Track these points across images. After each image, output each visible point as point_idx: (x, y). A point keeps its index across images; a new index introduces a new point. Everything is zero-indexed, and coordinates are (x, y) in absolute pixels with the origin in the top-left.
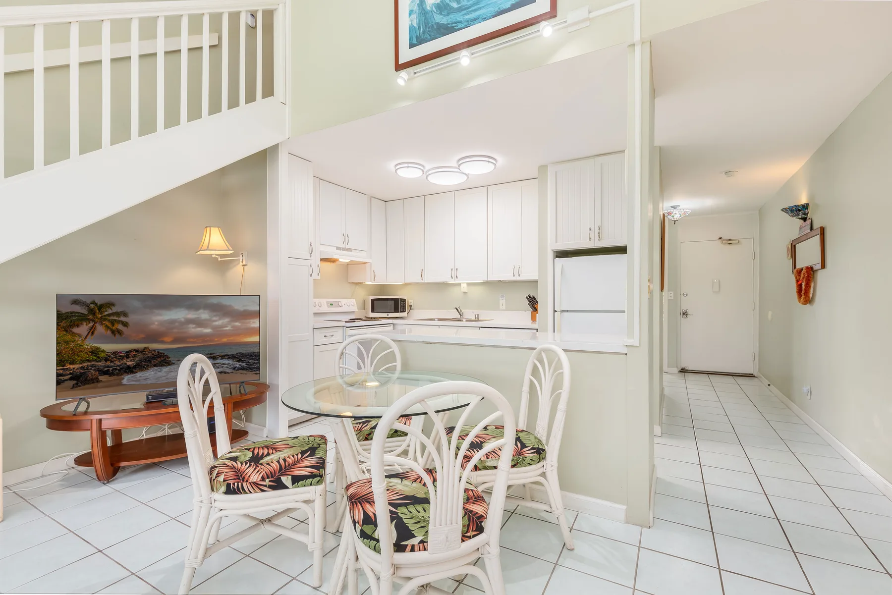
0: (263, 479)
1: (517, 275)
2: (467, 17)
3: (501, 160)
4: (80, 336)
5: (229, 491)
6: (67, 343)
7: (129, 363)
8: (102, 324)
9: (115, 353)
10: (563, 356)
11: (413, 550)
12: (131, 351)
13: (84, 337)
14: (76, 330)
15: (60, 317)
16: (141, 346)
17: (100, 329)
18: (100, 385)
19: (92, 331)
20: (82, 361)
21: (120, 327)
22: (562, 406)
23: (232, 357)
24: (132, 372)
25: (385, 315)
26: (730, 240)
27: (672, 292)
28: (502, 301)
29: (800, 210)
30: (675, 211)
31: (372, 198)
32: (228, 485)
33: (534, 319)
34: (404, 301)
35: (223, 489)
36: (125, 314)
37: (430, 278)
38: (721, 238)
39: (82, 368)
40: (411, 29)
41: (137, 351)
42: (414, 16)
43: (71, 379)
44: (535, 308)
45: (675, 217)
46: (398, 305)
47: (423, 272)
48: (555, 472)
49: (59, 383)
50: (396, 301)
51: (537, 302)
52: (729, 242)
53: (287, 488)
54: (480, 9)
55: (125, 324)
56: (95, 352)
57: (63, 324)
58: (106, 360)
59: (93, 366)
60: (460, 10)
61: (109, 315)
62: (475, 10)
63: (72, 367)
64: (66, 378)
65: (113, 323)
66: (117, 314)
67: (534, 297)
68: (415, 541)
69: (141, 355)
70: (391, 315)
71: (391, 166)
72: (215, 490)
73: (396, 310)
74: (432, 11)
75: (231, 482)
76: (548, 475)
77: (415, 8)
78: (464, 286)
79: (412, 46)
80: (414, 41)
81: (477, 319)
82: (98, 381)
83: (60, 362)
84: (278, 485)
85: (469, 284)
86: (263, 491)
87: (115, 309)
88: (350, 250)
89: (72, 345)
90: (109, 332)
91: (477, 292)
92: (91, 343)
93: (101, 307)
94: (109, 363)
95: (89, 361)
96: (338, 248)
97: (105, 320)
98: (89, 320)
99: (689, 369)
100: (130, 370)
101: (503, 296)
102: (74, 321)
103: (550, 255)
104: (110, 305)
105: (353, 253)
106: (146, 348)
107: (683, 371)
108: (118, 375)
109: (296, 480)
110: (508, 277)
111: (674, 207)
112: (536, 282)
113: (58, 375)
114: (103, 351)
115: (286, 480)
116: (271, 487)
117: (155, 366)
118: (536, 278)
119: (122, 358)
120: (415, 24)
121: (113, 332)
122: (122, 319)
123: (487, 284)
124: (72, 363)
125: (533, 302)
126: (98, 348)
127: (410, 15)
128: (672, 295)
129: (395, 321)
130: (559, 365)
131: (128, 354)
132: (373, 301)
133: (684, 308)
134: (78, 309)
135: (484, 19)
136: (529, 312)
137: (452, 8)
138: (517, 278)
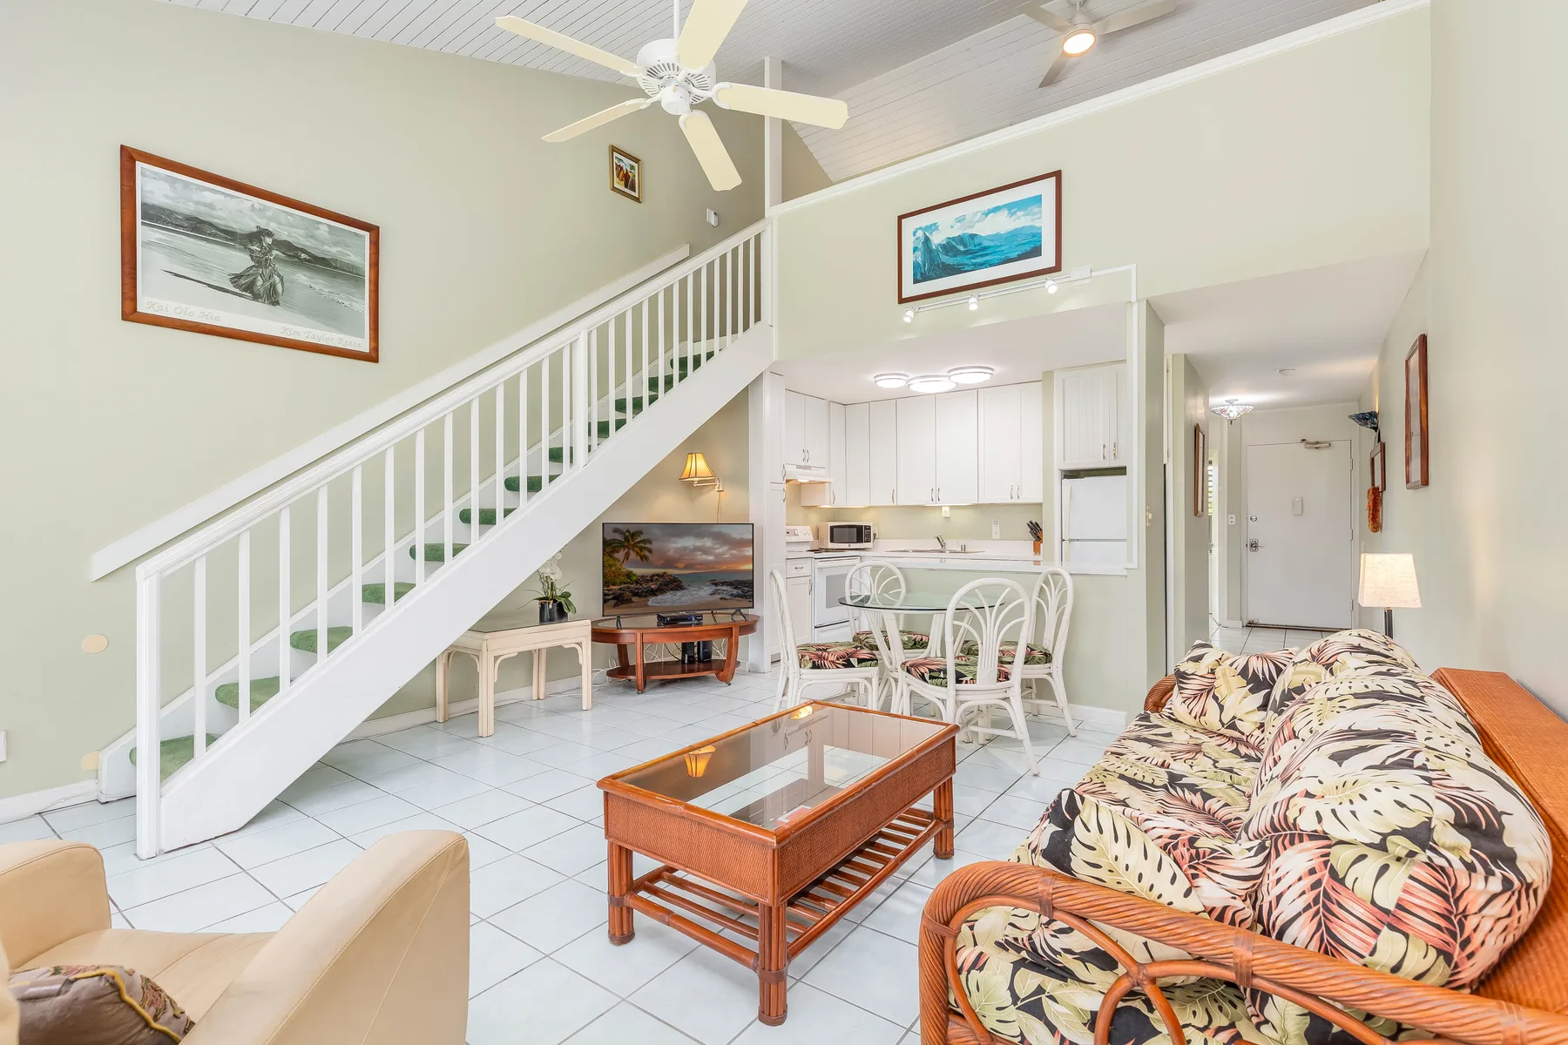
0: (838, 659)
1: (1015, 496)
2: (974, 261)
3: (998, 369)
4: (619, 560)
5: (815, 666)
6: (610, 566)
7: (653, 587)
8: (634, 550)
9: (642, 577)
10: (1068, 579)
11: (967, 682)
12: (654, 575)
13: (622, 561)
14: (616, 555)
15: (606, 543)
16: (660, 571)
17: (633, 555)
18: (633, 605)
19: (627, 556)
20: (621, 583)
21: (646, 553)
22: (1066, 617)
23: (730, 584)
24: (656, 595)
25: (845, 546)
26: (1317, 443)
27: (1234, 516)
28: (996, 529)
29: (1367, 419)
30: (1231, 408)
31: (831, 404)
32: (814, 662)
33: (1037, 550)
34: (868, 528)
35: (810, 665)
36: (650, 542)
37: (903, 500)
38: (1304, 440)
39: (620, 589)
40: (916, 265)
41: (658, 575)
42: (918, 253)
43: (613, 598)
44: (1038, 537)
45: (1232, 415)
46: (861, 534)
47: (895, 492)
48: (1060, 673)
49: (605, 601)
50: (859, 529)
51: (1041, 530)
52: (1316, 445)
53: (854, 667)
54: (987, 255)
55: (650, 551)
56: (629, 575)
57: (607, 550)
58: (637, 583)
59: (628, 587)
60: (966, 253)
61: (639, 542)
62: (982, 256)
63: (614, 587)
64: (610, 597)
65: (641, 549)
66: (644, 541)
67: (1036, 523)
68: (968, 678)
69: (661, 579)
70: (854, 546)
71: (871, 378)
72: (802, 666)
73: (859, 540)
74: (937, 251)
75: (816, 660)
76: (1054, 675)
77: (920, 246)
78: (946, 510)
79: (916, 281)
80: (919, 277)
81: (964, 550)
82: (632, 602)
83: (606, 584)
84: (849, 665)
85: (951, 507)
86: (838, 668)
87: (643, 537)
88: (808, 468)
89: (614, 569)
90: (639, 558)
91: (963, 518)
92: (627, 568)
93: (633, 535)
94: (638, 586)
95: (625, 583)
96: (799, 467)
97: (636, 546)
98: (624, 547)
99: (1260, 622)
100: (653, 593)
101: (996, 523)
102: (614, 547)
103: (1057, 476)
104: (640, 533)
105: (813, 471)
106: (665, 573)
107: (1251, 625)
108: (645, 596)
109: (860, 661)
110: (1004, 498)
111: (1231, 403)
112: (1041, 504)
113: (605, 595)
114: (635, 575)
115: (854, 661)
116: (843, 665)
117: (672, 590)
118: (1039, 500)
119: (647, 581)
120: (920, 260)
121: (642, 558)
122: (648, 546)
123: (976, 507)
124: (613, 585)
125: (1036, 530)
126: (631, 572)
127: (914, 251)
128: (1234, 520)
129: (862, 553)
130: (1064, 584)
131: (652, 578)
132: (832, 528)
133: (1252, 537)
134: (618, 537)
135: (991, 265)
136: (1030, 544)
137: (958, 250)
138: (1015, 501)
